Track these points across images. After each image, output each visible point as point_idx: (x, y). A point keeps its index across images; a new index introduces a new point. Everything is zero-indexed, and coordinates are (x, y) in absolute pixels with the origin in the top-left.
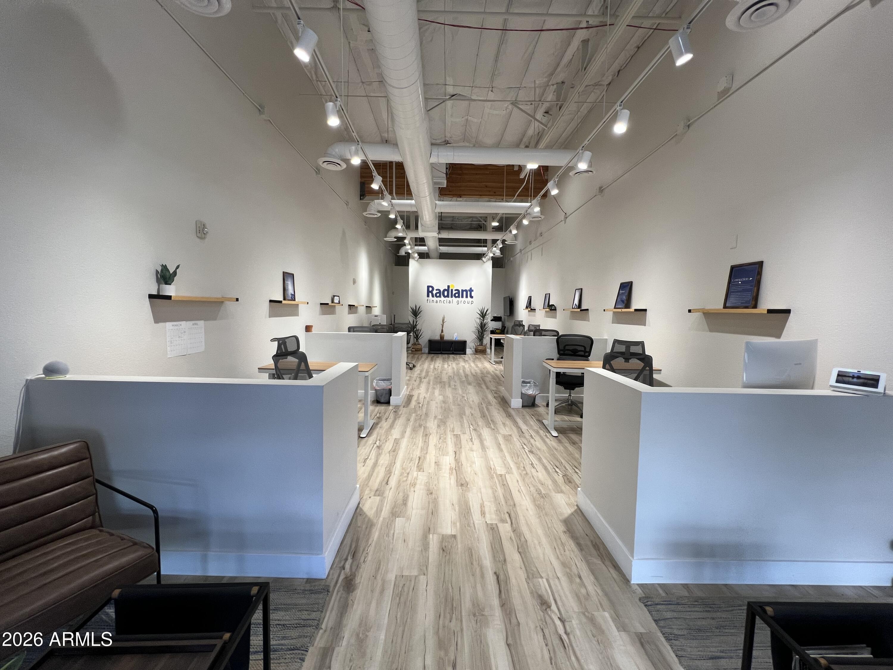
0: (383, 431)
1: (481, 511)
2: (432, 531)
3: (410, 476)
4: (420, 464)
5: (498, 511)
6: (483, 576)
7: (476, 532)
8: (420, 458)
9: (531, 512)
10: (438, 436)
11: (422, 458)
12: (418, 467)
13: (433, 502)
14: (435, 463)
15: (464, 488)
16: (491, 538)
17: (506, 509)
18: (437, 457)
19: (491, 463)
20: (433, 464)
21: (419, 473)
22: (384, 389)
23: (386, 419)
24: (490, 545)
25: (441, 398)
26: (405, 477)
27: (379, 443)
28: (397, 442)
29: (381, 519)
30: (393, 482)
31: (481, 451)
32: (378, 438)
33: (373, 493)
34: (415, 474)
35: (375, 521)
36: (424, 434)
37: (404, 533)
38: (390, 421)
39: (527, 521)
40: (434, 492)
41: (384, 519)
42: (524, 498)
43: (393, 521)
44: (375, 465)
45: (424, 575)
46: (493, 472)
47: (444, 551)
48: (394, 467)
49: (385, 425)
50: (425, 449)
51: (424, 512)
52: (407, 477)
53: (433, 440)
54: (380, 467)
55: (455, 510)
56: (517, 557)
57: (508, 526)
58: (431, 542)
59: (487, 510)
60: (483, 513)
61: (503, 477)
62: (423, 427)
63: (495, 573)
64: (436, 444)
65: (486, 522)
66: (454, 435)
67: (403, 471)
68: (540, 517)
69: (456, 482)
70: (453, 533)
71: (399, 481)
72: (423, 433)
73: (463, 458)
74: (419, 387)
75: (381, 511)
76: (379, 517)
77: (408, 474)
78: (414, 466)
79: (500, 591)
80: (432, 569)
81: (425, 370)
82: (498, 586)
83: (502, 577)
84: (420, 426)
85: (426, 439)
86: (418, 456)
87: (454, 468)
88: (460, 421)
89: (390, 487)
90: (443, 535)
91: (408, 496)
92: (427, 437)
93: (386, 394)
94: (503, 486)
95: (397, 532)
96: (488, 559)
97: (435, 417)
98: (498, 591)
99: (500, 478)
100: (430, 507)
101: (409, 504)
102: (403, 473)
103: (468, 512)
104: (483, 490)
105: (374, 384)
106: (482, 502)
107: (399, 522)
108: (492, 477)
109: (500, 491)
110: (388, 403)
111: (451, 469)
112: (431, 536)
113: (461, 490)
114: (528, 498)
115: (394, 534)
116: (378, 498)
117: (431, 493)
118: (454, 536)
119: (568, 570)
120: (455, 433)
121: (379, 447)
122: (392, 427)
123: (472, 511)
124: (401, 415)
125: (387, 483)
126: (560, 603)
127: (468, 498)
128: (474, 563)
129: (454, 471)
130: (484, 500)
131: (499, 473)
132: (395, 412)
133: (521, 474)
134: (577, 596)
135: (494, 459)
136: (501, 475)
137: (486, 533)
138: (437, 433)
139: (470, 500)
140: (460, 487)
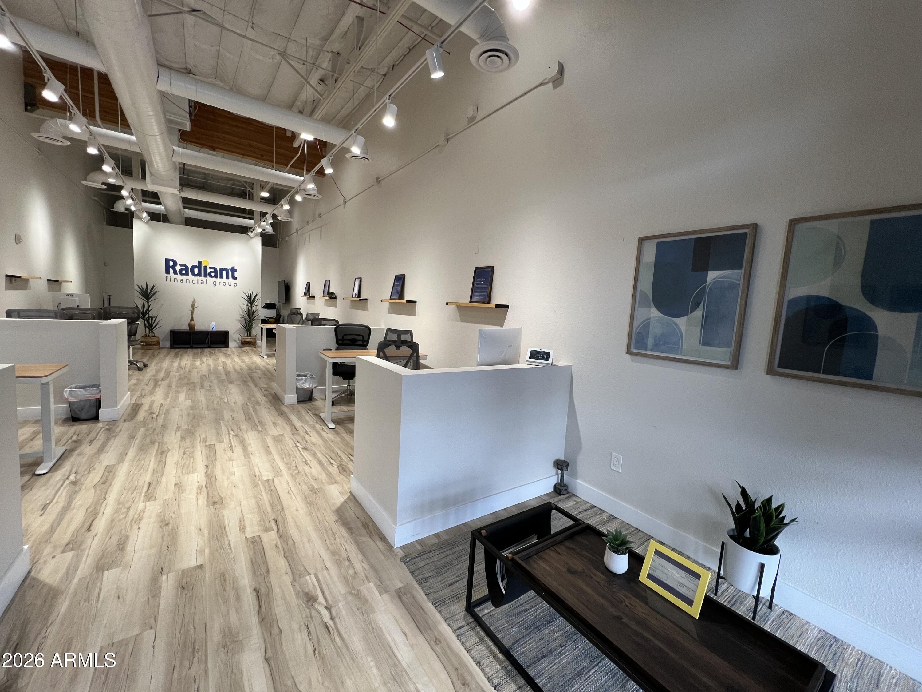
0: (84, 459)
1: (240, 527)
2: (166, 570)
3: (132, 512)
4: (150, 491)
5: (262, 521)
6: (238, 598)
7: (232, 552)
8: (150, 484)
9: (301, 512)
10: (182, 451)
11: (155, 483)
12: (146, 495)
13: (169, 535)
14: (175, 485)
15: (217, 506)
16: (252, 552)
17: (271, 516)
18: (179, 477)
19: (256, 469)
20: (172, 487)
21: (148, 504)
22: (85, 401)
23: (91, 442)
24: (249, 561)
25: (189, 403)
26: (123, 513)
27: (75, 477)
28: (110, 470)
29: (76, 581)
30: (100, 525)
31: (243, 458)
32: (74, 470)
33: (60, 550)
34: (141, 506)
35: (63, 587)
36: (160, 451)
37: (118, 588)
38: (97, 444)
39: (296, 522)
40: (171, 522)
41: (80, 580)
42: (294, 498)
43: (98, 577)
44: (66, 509)
45: (151, 628)
46: (258, 479)
47: (183, 588)
48: (104, 505)
49: (87, 450)
50: (160, 471)
51: (153, 551)
52: (127, 512)
53: (173, 458)
54: (75, 511)
55: (203, 535)
56: (283, 563)
57: (273, 534)
58: (164, 585)
59: (247, 523)
60: (242, 529)
61: (271, 483)
62: (157, 444)
63: (255, 590)
64: (178, 461)
65: (246, 537)
66: (206, 446)
67: (120, 506)
68: (311, 514)
69: (206, 502)
70: (198, 564)
71: (113, 521)
72: (157, 451)
73: (218, 472)
74: (152, 393)
75: (76, 569)
76: (73, 578)
77: (129, 508)
78: (140, 496)
79: (260, 607)
80: (164, 617)
81: (164, 370)
82: (258, 602)
83: (263, 591)
84: (153, 442)
85: (161, 458)
86: (146, 482)
87: (204, 485)
88: (217, 429)
89: (94, 534)
90: (183, 571)
91: (127, 537)
92: (164, 455)
93: (90, 406)
94: (269, 493)
95: (105, 589)
96: (246, 577)
97: (178, 428)
98: (257, 607)
99: (266, 484)
100: (165, 542)
101: (129, 548)
102: (120, 509)
103: (222, 533)
104: (244, 502)
105: (66, 395)
106: (241, 516)
107: (109, 576)
108: (255, 485)
109: (265, 497)
110: (96, 418)
111: (200, 488)
112: (164, 577)
113: (213, 510)
114: (298, 498)
115: (99, 594)
116: (69, 555)
117: (167, 524)
118: (201, 567)
119: (337, 557)
120: (207, 444)
121: (74, 483)
122: (101, 450)
123: (227, 530)
124: (119, 432)
125: (89, 529)
126: (327, 593)
127: (223, 516)
128: (228, 589)
129: (205, 489)
130: (244, 513)
131: (265, 479)
132: (108, 430)
133: (292, 475)
134: (345, 579)
135: (259, 465)
136: (268, 481)
137: (246, 549)
138: (180, 447)
139: (226, 518)
140: (211, 507)
